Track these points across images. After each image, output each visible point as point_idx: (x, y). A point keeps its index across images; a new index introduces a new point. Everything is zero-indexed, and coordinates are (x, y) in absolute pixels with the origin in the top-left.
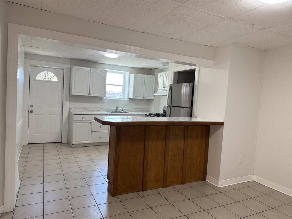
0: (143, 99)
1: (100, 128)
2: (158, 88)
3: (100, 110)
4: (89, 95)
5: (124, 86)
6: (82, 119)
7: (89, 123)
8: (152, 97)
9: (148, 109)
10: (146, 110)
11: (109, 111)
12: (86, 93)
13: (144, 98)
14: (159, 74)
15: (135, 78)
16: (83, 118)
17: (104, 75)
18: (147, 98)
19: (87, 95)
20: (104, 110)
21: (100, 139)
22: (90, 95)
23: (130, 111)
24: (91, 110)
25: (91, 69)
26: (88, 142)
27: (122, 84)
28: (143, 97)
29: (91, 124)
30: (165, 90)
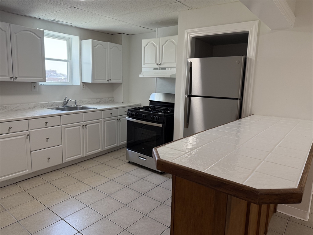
0: (107, 82)
1: (47, 141)
2: (143, 66)
3: (34, 107)
4: (12, 80)
5: (69, 61)
6: (9, 130)
7: (23, 136)
8: (120, 79)
9: (113, 97)
10: (110, 99)
11: (52, 107)
12: (6, 76)
13: (110, 82)
14: (144, 42)
15: (93, 47)
16: (10, 128)
17: (39, 39)
18: (113, 81)
19: (7, 79)
20: (43, 106)
21: (48, 162)
22: (15, 80)
23: (86, 104)
24: (17, 109)
25: (12, 25)
26: (27, 172)
27: (66, 58)
28: (108, 81)
29: (27, 138)
30: (159, 69)
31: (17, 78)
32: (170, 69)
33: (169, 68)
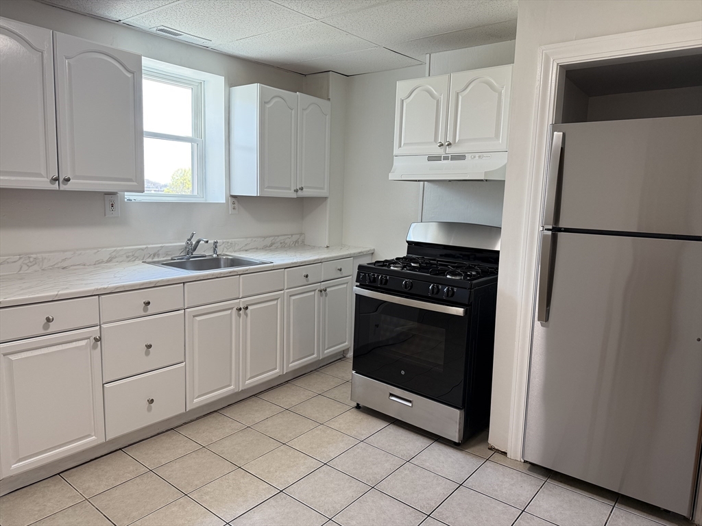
0: (294, 195)
1: (147, 354)
2: (396, 151)
3: (109, 261)
4: (55, 186)
5: (198, 141)
6: (46, 327)
7: (83, 343)
8: (323, 189)
9: (301, 234)
10: (295, 238)
11: (156, 259)
12: (39, 175)
13: (300, 194)
14: (402, 87)
15: (263, 103)
16: (48, 320)
17: (129, 75)
18: (307, 193)
19: (43, 183)
20: (132, 257)
21: (149, 409)
22: (63, 187)
23: (240, 250)
24: (64, 264)
25: (58, 34)
26: (92, 440)
28: (296, 191)
29: (95, 347)
30: (446, 158)
31: (68, 180)
32: (479, 157)
33: (477, 155)
